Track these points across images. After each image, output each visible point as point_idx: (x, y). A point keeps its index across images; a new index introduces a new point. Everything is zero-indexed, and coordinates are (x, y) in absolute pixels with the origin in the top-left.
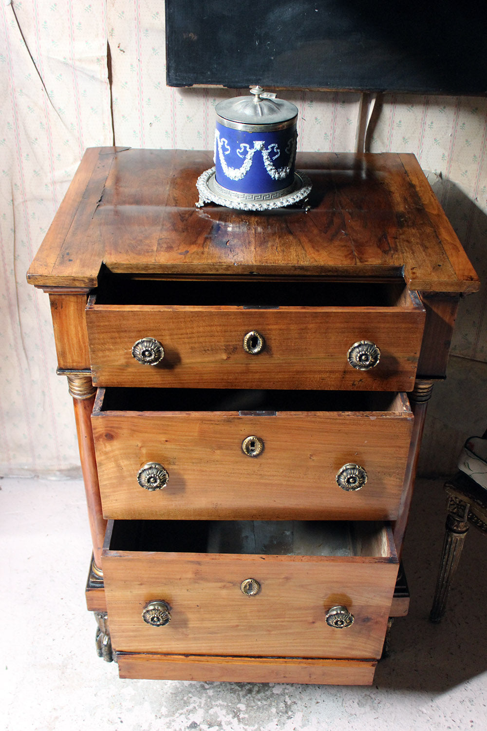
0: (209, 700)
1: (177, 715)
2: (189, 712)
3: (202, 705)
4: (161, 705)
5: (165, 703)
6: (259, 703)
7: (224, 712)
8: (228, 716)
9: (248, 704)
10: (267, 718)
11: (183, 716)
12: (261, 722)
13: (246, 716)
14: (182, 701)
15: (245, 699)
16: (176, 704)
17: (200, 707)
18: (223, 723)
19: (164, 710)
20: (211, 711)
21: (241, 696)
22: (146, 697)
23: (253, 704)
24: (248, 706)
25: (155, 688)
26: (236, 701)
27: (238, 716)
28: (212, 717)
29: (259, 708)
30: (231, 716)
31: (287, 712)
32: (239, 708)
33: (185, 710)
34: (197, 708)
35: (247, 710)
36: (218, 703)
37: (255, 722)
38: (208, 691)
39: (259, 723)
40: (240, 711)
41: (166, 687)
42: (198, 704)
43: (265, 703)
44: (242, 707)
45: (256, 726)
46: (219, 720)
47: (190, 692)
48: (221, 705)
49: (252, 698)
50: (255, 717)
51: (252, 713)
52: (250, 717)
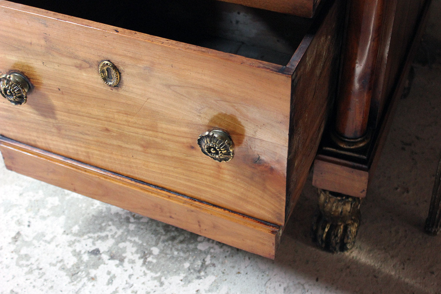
0: (126, 233)
1: (86, 237)
2: (99, 238)
3: (116, 236)
4: (76, 223)
5: (80, 222)
6: (176, 253)
7: (134, 249)
8: (135, 255)
9: (163, 250)
10: (174, 270)
11: (91, 240)
12: (166, 272)
13: (155, 261)
14: (99, 226)
15: (163, 245)
16: (91, 227)
17: (113, 236)
18: (126, 260)
19: (75, 229)
20: (122, 245)
21: (161, 240)
22: (66, 212)
23: (169, 252)
24: (162, 252)
25: (80, 206)
26: (154, 243)
27: (146, 258)
28: (120, 251)
29: (173, 257)
30: (139, 255)
31: (199, 271)
32: (152, 251)
33: (96, 235)
34: (109, 237)
35: (158, 255)
36: (133, 239)
37: (160, 270)
38: (130, 225)
39: (163, 272)
40: (151, 253)
41: (92, 208)
42: (113, 233)
43: (182, 254)
44: (156, 251)
45: (159, 274)
46: (124, 255)
47: (112, 220)
48: (134, 242)
49: (170, 246)
50: (163, 265)
51: (162, 261)
52: (158, 263)
